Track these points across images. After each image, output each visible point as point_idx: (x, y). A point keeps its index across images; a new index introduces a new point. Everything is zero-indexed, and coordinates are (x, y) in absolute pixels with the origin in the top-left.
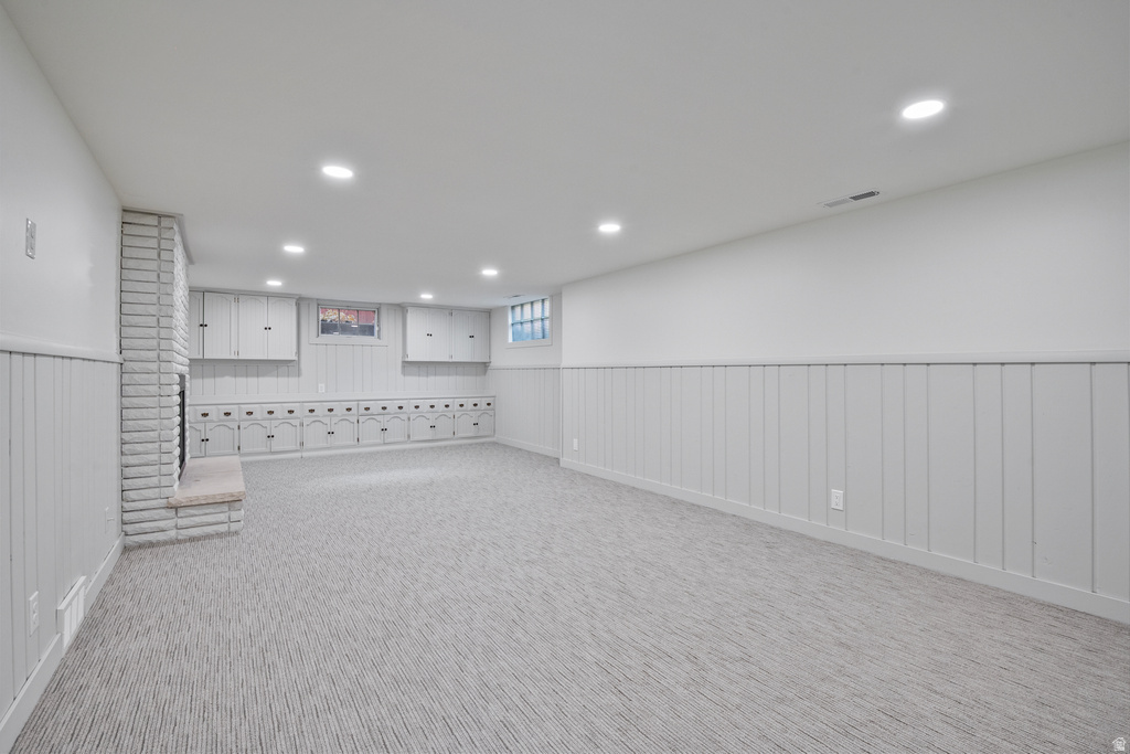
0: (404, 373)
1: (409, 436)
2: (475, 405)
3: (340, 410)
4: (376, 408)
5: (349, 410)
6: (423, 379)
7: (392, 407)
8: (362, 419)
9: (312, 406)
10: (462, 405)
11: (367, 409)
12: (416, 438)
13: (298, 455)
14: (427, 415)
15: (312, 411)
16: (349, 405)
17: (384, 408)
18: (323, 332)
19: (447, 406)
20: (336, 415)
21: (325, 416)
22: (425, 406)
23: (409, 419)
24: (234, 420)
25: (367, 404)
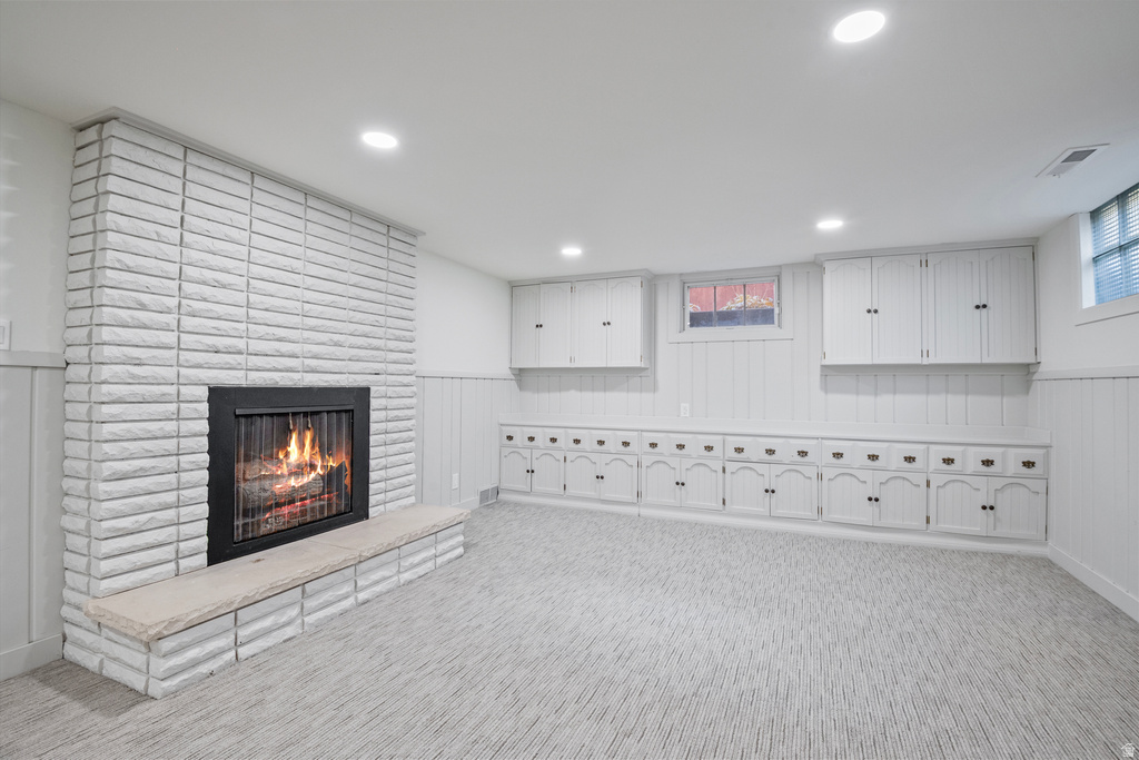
0: (826, 389)
1: (820, 511)
2: (988, 463)
3: (695, 447)
4: (755, 450)
5: (709, 448)
6: (866, 401)
7: (786, 451)
8: (730, 467)
9: (654, 438)
10: (949, 461)
11: (739, 450)
12: (836, 517)
13: (633, 510)
14: (862, 475)
15: (653, 445)
16: (709, 441)
17: (770, 452)
18: (691, 325)
19: (910, 459)
20: (689, 456)
21: (672, 455)
22: (856, 456)
23: (820, 477)
24: (560, 449)
25: (739, 442)
